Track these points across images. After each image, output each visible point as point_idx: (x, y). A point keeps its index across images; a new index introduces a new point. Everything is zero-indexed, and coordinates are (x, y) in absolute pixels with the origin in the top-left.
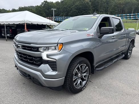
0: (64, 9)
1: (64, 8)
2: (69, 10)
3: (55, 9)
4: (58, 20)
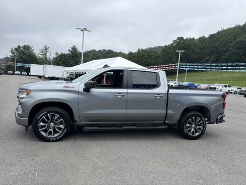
0: (213, 49)
1: (214, 47)
2: (222, 50)
3: (183, 51)
4: (196, 69)
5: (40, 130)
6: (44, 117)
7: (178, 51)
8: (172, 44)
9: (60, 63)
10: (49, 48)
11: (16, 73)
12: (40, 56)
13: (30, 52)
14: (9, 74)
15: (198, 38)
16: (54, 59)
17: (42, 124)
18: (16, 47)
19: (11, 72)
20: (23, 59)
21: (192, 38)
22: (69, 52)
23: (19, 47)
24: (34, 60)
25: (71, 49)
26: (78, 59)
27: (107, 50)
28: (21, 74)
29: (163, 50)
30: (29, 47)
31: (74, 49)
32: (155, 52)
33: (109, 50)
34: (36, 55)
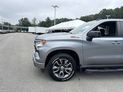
5: (54, 72)
6: (57, 62)
7: (106, 16)
8: (100, 13)
9: (42, 26)
10: (36, 19)
11: (22, 31)
12: (32, 23)
13: (27, 21)
14: (18, 32)
15: (114, 9)
16: (39, 24)
17: (55, 67)
18: (21, 19)
19: (19, 31)
20: (24, 25)
21: (111, 9)
22: (46, 20)
23: (22, 19)
24: (29, 25)
25: (47, 19)
26: (50, 23)
27: (64, 18)
28: (24, 32)
29: (95, 16)
30: (27, 19)
31: (48, 19)
32: (90, 18)
33: (65, 18)
34: (30, 22)
